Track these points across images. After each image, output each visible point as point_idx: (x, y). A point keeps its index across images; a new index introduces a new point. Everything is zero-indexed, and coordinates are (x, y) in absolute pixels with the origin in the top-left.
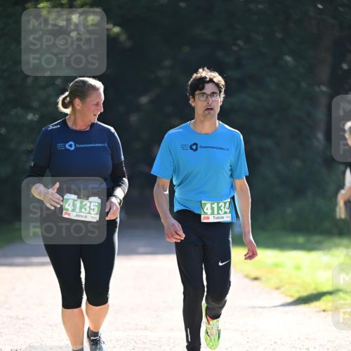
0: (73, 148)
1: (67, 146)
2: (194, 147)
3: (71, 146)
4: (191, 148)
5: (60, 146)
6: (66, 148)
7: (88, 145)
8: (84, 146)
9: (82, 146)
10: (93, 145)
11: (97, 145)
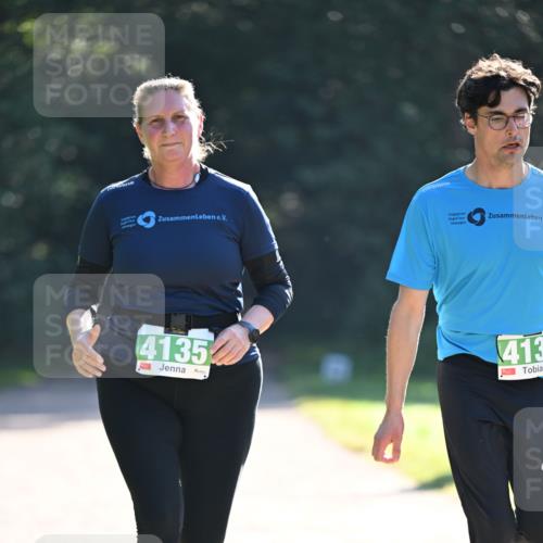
0: (152, 224)
1: (140, 221)
2: (477, 217)
3: (147, 220)
4: (471, 219)
5: (126, 222)
6: (138, 225)
7: (184, 218)
8: (177, 218)
9: (172, 219)
10: (195, 217)
11: (204, 217)
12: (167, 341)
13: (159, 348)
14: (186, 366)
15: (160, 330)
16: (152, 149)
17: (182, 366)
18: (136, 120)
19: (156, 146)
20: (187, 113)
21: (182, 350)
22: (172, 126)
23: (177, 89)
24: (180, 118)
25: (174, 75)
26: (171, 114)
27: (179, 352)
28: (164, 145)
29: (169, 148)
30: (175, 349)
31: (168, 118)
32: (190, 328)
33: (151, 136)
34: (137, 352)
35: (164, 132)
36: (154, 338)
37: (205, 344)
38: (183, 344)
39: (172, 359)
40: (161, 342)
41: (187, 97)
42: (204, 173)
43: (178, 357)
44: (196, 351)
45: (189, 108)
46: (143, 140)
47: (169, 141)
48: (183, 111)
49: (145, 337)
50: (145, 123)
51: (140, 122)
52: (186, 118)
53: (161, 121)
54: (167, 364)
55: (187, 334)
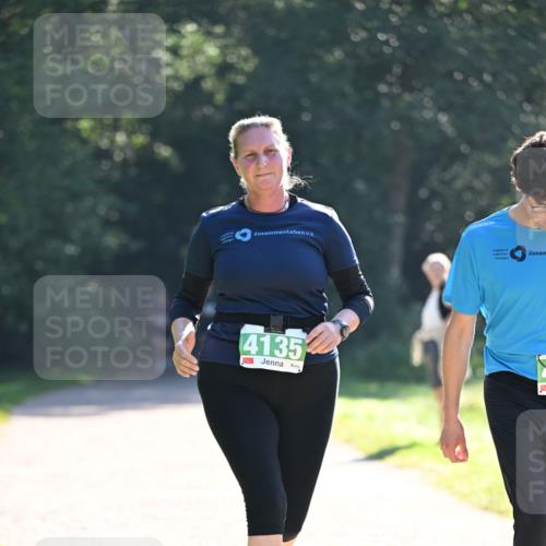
0: (248, 237)
3: (245, 235)
5: (225, 238)
6: (236, 240)
10: (287, 232)
11: (295, 232)
12: (267, 338)
13: (260, 345)
14: (284, 361)
15: (260, 329)
16: (247, 179)
17: (280, 361)
18: (232, 155)
19: (251, 176)
20: (277, 147)
21: (281, 346)
22: (264, 159)
23: (267, 126)
24: (271, 152)
25: (264, 114)
26: (263, 148)
27: (278, 349)
28: (258, 176)
29: (261, 179)
30: (275, 346)
31: (261, 152)
32: (287, 328)
33: (246, 168)
34: (240, 348)
35: (258, 164)
36: (256, 336)
37: (300, 342)
38: (281, 342)
39: (272, 354)
40: (262, 339)
41: (275, 132)
42: (293, 201)
43: (277, 352)
45: (278, 143)
46: (240, 172)
47: (261, 172)
48: (273, 145)
49: (248, 335)
50: (240, 158)
51: (236, 157)
52: (276, 151)
53: (254, 155)
54: (267, 358)
55: (284, 333)
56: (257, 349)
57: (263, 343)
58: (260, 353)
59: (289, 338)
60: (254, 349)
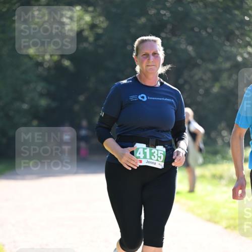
1: (140, 97)
3: (143, 98)
5: (132, 98)
7: (158, 99)
8: (156, 99)
9: (153, 99)
10: (163, 99)
11: (167, 100)
12: (148, 150)
13: (145, 153)
14: (156, 162)
15: (144, 146)
19: (144, 65)
20: (159, 52)
22: (152, 58)
23: (155, 41)
24: (155, 54)
25: (153, 35)
26: (152, 52)
27: (153, 155)
28: (148, 66)
29: (150, 67)
31: (151, 54)
33: (142, 62)
34: (135, 155)
35: (149, 60)
36: (142, 149)
38: (154, 152)
39: (151, 158)
40: (145, 151)
43: (153, 157)
44: (159, 155)
46: (136, 63)
47: (150, 64)
48: (157, 51)
49: (138, 149)
50: (140, 56)
51: (137, 55)
52: (158, 54)
53: (147, 55)
54: (149, 160)
55: (155, 148)
56: (143, 155)
57: (146, 152)
58: (145, 157)
59: (158, 150)
60: (142, 156)
